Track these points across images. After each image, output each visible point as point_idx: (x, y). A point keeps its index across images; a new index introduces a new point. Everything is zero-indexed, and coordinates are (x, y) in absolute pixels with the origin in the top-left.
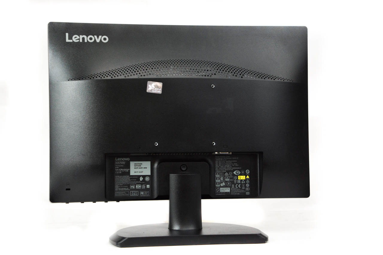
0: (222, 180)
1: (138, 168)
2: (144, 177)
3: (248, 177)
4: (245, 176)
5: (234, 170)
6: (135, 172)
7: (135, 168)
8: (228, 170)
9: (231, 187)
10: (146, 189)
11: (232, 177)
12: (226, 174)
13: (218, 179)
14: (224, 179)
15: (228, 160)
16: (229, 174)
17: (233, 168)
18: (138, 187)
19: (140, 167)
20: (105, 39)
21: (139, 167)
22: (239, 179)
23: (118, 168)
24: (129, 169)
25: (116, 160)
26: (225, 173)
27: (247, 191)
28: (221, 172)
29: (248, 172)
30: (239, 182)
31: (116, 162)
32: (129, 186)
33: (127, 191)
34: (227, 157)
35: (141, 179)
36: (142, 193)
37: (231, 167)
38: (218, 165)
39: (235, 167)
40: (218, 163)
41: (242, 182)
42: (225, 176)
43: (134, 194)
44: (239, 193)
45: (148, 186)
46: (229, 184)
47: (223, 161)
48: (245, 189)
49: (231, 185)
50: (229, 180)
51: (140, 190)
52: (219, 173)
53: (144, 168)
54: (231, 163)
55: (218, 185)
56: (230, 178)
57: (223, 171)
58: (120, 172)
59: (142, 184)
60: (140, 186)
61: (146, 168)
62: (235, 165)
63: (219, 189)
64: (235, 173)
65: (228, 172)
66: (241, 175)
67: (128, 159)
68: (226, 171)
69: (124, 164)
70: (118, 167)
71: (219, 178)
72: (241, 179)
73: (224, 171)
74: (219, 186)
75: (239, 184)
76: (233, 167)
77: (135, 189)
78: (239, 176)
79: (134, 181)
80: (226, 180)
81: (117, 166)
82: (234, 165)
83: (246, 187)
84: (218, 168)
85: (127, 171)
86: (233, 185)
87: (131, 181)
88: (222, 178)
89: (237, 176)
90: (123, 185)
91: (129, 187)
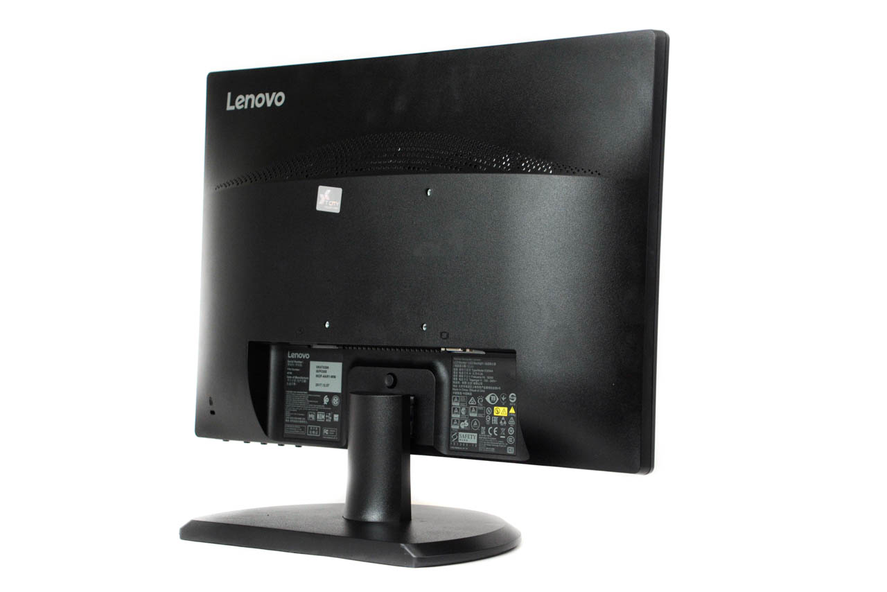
0: (463, 413)
1: (321, 376)
2: (331, 395)
3: (512, 411)
4: (506, 409)
5: (488, 392)
6: (317, 385)
7: (317, 376)
8: (475, 391)
9: (479, 432)
10: (333, 424)
11: (481, 408)
12: (472, 400)
13: (457, 411)
14: (467, 413)
15: (476, 367)
16: (476, 401)
17: (484, 388)
18: (321, 417)
19: (325, 374)
20: (280, 99)
21: (323, 374)
22: (495, 414)
23: (291, 373)
24: (307, 378)
25: (289, 357)
26: (469, 397)
27: (510, 445)
28: (463, 395)
29: (513, 397)
30: (495, 421)
31: (289, 361)
32: (306, 413)
33: (303, 424)
34: (476, 362)
35: (326, 400)
36: (326, 431)
37: (482, 384)
38: (458, 377)
39: (489, 384)
40: (458, 374)
41: (501, 422)
42: (469, 405)
43: (314, 432)
44: (494, 447)
45: (336, 418)
46: (475, 424)
47: (467, 370)
48: (505, 440)
49: (480, 428)
50: (475, 415)
51: (324, 424)
52: (458, 398)
53: (332, 377)
54: (482, 374)
55: (456, 424)
56: (480, 412)
57: (466, 394)
58: (295, 384)
59: (326, 412)
60: (323, 417)
61: (335, 377)
62: (489, 380)
63: (458, 435)
64: (488, 399)
65: (475, 395)
66: (499, 404)
67: (306, 356)
68: (471, 394)
69: (301, 365)
70: (292, 371)
71: (458, 409)
72: (500, 415)
73: (468, 394)
74: (458, 427)
75: (495, 426)
76: (485, 384)
77: (316, 422)
78: (495, 408)
79: (314, 403)
80: (471, 415)
81: (290, 369)
82: (486, 381)
83: (507, 435)
84: (458, 385)
85: (305, 381)
86: (483, 428)
87: (310, 403)
88: (463, 409)
89: (492, 407)
90: (298, 412)
91: (306, 417)
